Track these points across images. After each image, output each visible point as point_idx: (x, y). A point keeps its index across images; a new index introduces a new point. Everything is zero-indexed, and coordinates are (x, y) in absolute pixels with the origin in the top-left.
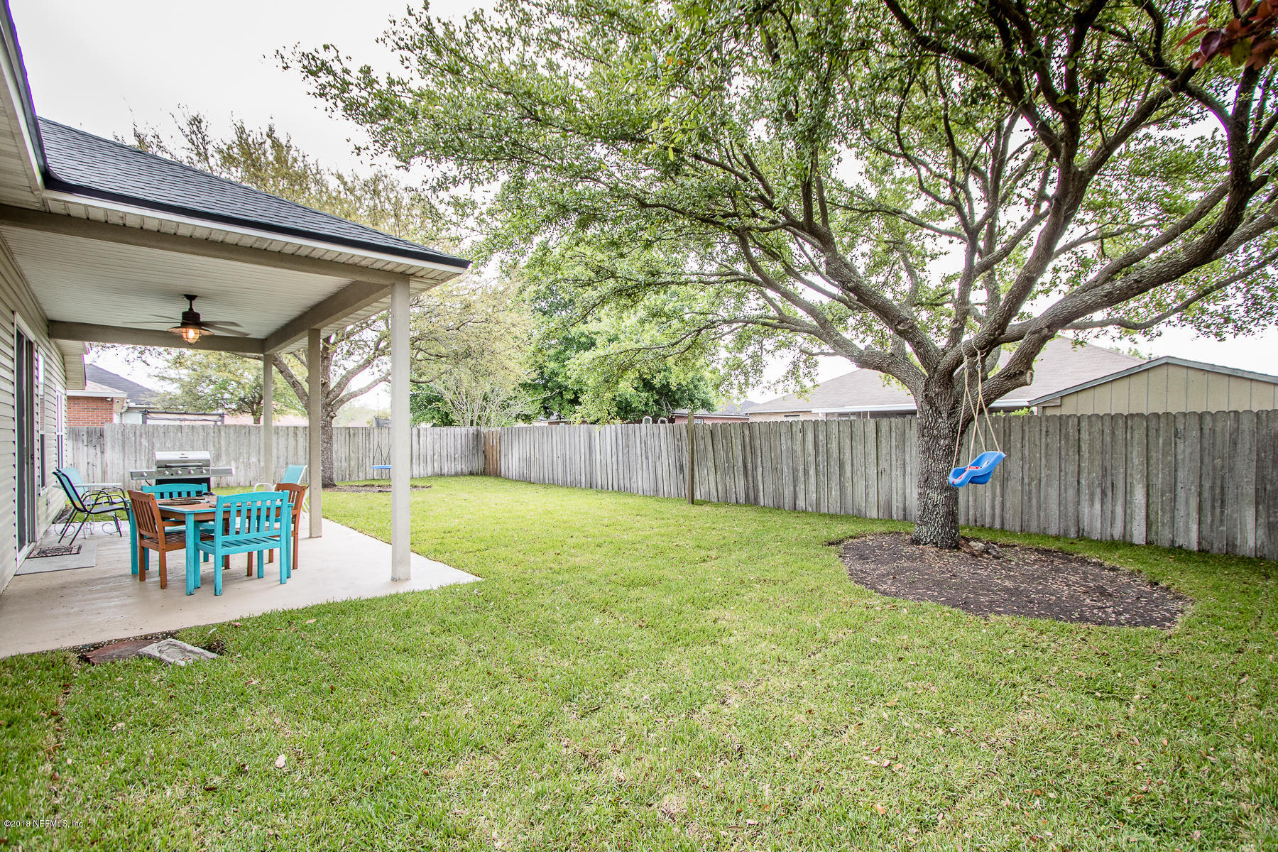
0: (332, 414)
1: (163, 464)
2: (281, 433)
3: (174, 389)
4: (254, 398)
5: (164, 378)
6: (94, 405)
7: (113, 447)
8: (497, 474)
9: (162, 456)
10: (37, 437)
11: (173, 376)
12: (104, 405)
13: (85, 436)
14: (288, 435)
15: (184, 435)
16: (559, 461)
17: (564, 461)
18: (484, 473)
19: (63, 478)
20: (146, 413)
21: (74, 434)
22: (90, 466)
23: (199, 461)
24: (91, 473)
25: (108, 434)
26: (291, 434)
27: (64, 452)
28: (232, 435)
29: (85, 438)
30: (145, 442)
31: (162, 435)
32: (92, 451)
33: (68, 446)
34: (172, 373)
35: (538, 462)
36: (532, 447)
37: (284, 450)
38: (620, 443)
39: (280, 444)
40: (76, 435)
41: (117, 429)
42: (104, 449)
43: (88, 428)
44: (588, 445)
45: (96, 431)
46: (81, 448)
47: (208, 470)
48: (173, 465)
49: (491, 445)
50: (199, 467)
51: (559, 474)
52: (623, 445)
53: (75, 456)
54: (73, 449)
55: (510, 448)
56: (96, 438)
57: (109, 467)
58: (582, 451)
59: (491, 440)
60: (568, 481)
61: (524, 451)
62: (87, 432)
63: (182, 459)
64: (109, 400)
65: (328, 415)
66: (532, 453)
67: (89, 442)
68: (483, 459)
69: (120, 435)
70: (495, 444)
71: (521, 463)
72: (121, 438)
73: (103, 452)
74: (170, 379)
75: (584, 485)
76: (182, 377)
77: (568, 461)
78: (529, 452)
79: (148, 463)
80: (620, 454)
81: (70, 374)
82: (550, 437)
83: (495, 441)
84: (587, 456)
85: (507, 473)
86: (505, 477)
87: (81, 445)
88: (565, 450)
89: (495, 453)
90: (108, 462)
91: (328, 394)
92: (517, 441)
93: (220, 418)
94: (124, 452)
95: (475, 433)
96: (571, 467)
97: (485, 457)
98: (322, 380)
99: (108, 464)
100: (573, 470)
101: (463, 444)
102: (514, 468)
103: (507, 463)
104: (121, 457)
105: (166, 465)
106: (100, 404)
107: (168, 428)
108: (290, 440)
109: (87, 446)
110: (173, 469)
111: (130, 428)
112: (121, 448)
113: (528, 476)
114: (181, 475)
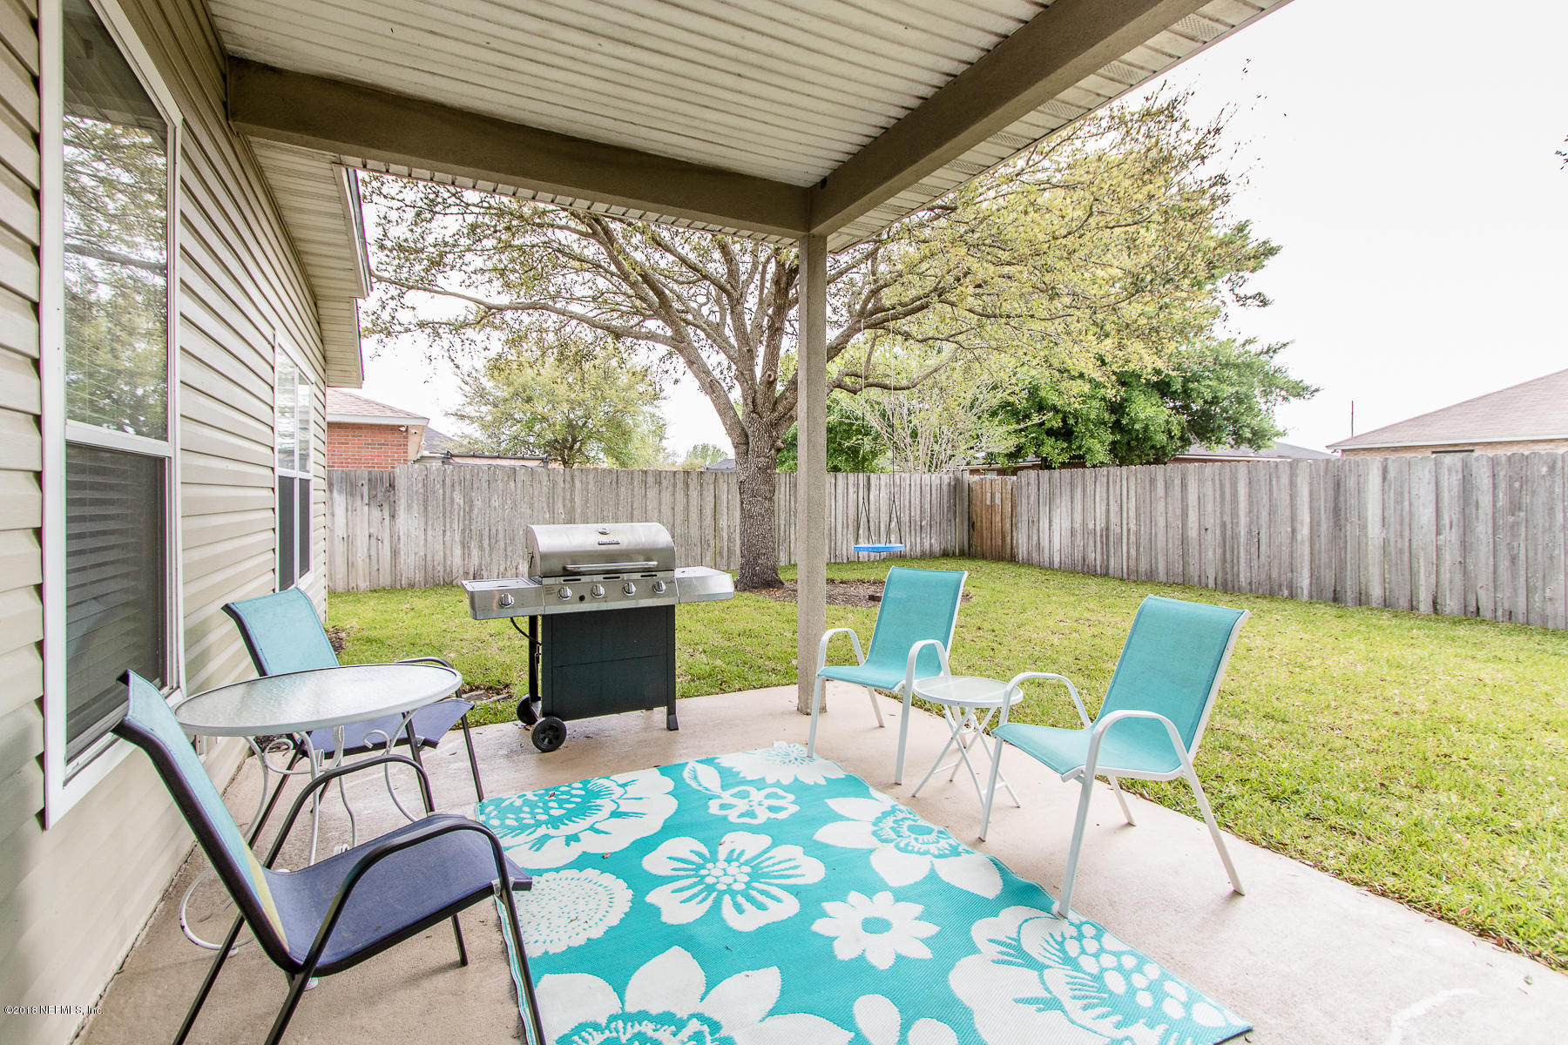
0: (779, 443)
1: (557, 565)
2: (665, 482)
3: (474, 431)
4: (565, 440)
5: (462, 417)
6: (380, 438)
7: (409, 507)
8: (1004, 555)
9: (555, 538)
11: (473, 414)
12: (394, 438)
13: (366, 488)
14: (674, 486)
15: (519, 485)
17: (1228, 542)
20: (448, 457)
21: (349, 484)
22: (373, 540)
23: (647, 554)
24: (373, 553)
25: (401, 484)
26: (680, 485)
29: (365, 490)
30: (458, 499)
31: (485, 485)
32: (376, 513)
33: (332, 505)
34: (470, 411)
35: (1133, 538)
36: (1114, 508)
37: (669, 512)
38: (1485, 500)
39: (664, 501)
40: (352, 485)
41: (415, 475)
42: (395, 510)
43: (370, 473)
44: (1331, 505)
45: (382, 479)
46: (358, 509)
47: (672, 582)
48: (584, 567)
49: (988, 503)
50: (648, 573)
51: (1209, 561)
52: (1500, 504)
53: (350, 523)
54: (347, 510)
55: (1044, 510)
56: (383, 491)
57: (402, 541)
58: (1305, 516)
59: (989, 495)
60: (1242, 578)
61: (1090, 515)
62: (369, 480)
63: (603, 547)
64: (403, 429)
65: (772, 446)
66: (1114, 519)
67: (372, 497)
68: (966, 528)
69: (420, 485)
70: (998, 501)
71: (1079, 537)
72: (421, 491)
73: (393, 516)
74: (469, 417)
75: (1306, 592)
76: (483, 415)
77: (1242, 540)
78: (1104, 517)
79: (493, 541)
80: (1482, 529)
81: (332, 351)
82: (1177, 488)
83: (998, 496)
84: (1324, 528)
85: (1035, 555)
86: (1028, 563)
87: (359, 502)
88: (1234, 513)
89: (998, 518)
90: (401, 534)
91: (776, 403)
92: (1066, 497)
93: (542, 465)
94: (426, 516)
95: (952, 483)
96: (1254, 550)
97: (972, 525)
98: (770, 376)
99: (402, 537)
100: (1262, 557)
101: (934, 502)
102: (1056, 546)
103: (1035, 538)
104: (422, 524)
105: (565, 569)
106: (390, 437)
107: (494, 473)
108: (677, 495)
109: (369, 504)
110: (584, 579)
111: (436, 472)
112: (422, 508)
113: (1098, 563)
114: (605, 599)
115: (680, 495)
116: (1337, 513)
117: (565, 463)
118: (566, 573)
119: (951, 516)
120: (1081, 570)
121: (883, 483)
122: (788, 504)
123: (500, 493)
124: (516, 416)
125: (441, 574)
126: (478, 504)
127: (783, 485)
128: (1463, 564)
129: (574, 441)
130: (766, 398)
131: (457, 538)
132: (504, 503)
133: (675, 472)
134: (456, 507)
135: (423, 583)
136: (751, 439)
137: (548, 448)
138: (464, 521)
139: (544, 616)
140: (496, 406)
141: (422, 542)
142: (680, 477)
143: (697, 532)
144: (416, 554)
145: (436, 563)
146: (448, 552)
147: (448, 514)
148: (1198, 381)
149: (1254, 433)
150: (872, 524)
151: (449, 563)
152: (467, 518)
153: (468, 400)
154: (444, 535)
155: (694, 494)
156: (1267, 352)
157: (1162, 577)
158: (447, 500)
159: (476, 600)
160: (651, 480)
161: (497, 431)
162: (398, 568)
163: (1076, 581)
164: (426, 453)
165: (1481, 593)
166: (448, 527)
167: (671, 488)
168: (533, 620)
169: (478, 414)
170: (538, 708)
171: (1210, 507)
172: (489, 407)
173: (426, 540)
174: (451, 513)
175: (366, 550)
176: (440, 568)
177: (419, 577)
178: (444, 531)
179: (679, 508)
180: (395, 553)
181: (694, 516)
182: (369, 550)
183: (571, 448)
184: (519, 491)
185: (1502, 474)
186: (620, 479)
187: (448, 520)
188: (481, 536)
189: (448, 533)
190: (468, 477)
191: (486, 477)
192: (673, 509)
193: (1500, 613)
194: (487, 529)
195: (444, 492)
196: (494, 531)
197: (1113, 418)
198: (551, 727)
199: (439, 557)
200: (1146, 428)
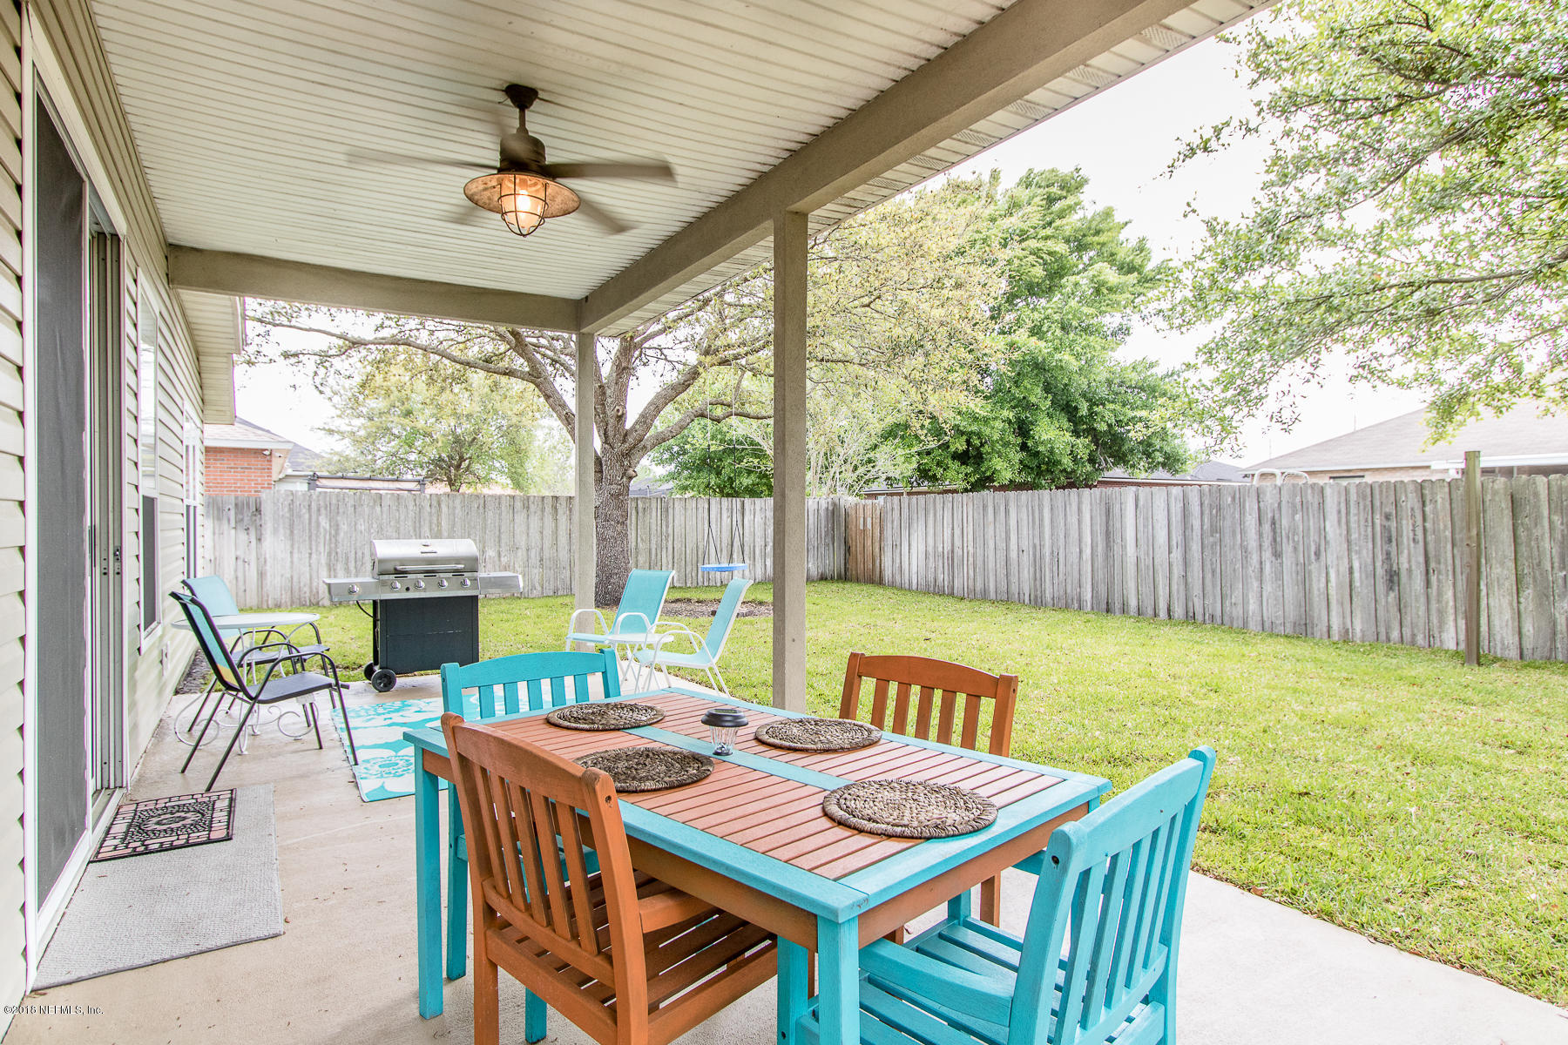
0: (630, 472)
1: (390, 567)
2: (533, 508)
3: (345, 447)
4: (451, 458)
5: (331, 432)
6: (243, 462)
7: (275, 531)
8: (874, 579)
9: (389, 549)
10: (131, 500)
11: (344, 428)
12: (258, 462)
13: (232, 512)
14: (543, 510)
15: (385, 509)
16: (1025, 558)
17: (1037, 562)
18: (845, 576)
19: (192, 607)
20: (313, 480)
21: (216, 508)
22: (240, 562)
23: (458, 560)
24: (240, 575)
25: (267, 509)
26: (548, 509)
27: (199, 540)
28: (458, 511)
29: (232, 514)
30: (324, 523)
31: (351, 510)
32: (243, 536)
33: (205, 528)
34: (340, 423)
35: (971, 559)
36: (957, 532)
37: (538, 536)
38: (1196, 523)
39: (532, 526)
40: (218, 509)
41: (281, 500)
42: (261, 534)
43: (236, 498)
44: (1104, 528)
45: (248, 504)
46: (225, 532)
47: (476, 580)
48: (408, 568)
49: (862, 528)
50: (457, 572)
51: (1024, 581)
52: (1205, 527)
53: (217, 547)
54: (214, 534)
55: (905, 534)
56: (249, 514)
57: (268, 564)
58: (1087, 539)
59: (862, 520)
60: (1047, 595)
61: (939, 539)
62: (236, 505)
63: (425, 555)
64: (267, 453)
65: (624, 474)
66: (958, 543)
67: (239, 521)
68: (842, 552)
69: (286, 509)
70: (869, 526)
71: (931, 559)
72: (288, 515)
73: (260, 540)
74: (338, 432)
75: (1089, 604)
76: (355, 429)
77: (1047, 559)
78: (950, 541)
79: (359, 563)
80: (1195, 547)
81: (210, 395)
82: (1003, 514)
83: (869, 521)
84: (1100, 548)
85: (898, 578)
86: (893, 585)
87: (225, 526)
88: (1041, 537)
89: (869, 543)
90: (268, 556)
91: (626, 435)
92: (922, 522)
93: (419, 487)
94: (292, 539)
95: (831, 508)
96: (1055, 568)
97: (848, 550)
98: (618, 411)
99: (268, 560)
100: (1060, 575)
101: (811, 526)
102: (914, 569)
103: (898, 561)
104: (288, 547)
105: (395, 569)
106: (253, 461)
107: (360, 498)
108: (546, 520)
109: (235, 528)
110: (410, 576)
111: (302, 498)
112: (288, 532)
113: (946, 583)
114: (425, 590)
115: (548, 520)
116: (1108, 534)
117: (451, 483)
118: (397, 572)
119: (829, 540)
120: (934, 590)
121: (758, 508)
122: (659, 528)
123: (366, 517)
124: (395, 431)
125: (308, 595)
126: (344, 527)
127: (654, 510)
128: (1185, 577)
129: (462, 459)
130: (617, 430)
131: (323, 560)
132: (370, 526)
133: (543, 498)
134: (322, 530)
135: (289, 604)
136: (604, 467)
137: (432, 467)
138: (330, 543)
139: (381, 601)
140: (371, 419)
141: (288, 564)
142: (549, 502)
143: (567, 556)
144: (282, 576)
145: (302, 584)
146: (314, 575)
147: (314, 537)
148: (1104, 405)
149: (1167, 457)
150: (746, 548)
151: (315, 584)
152: (333, 540)
153: (339, 412)
154: (310, 558)
155: (563, 519)
156: (1172, 374)
157: (992, 596)
158: (313, 524)
159: (332, 590)
160: (518, 505)
161: (371, 448)
162: (265, 589)
163: (928, 601)
164: (290, 472)
165: (1196, 600)
166: (314, 550)
167: (539, 513)
168: (375, 602)
169: (349, 429)
170: (377, 669)
171: (1025, 532)
172: (362, 420)
173: (292, 562)
174: (317, 536)
175: (233, 573)
176: (306, 589)
177: (286, 598)
178: (310, 554)
179: (548, 532)
180: (261, 575)
181: (563, 540)
182: (236, 571)
183: (458, 467)
184: (385, 516)
185: (1206, 502)
186: (487, 504)
187: (313, 543)
188: (347, 559)
189: (314, 556)
190: (334, 501)
191: (352, 502)
192: (542, 533)
193: (1207, 617)
194: (353, 552)
195: (310, 516)
196: (360, 554)
197: (1019, 440)
198: (386, 676)
199: (305, 579)
200: (1052, 451)
